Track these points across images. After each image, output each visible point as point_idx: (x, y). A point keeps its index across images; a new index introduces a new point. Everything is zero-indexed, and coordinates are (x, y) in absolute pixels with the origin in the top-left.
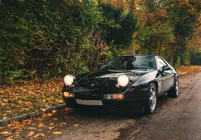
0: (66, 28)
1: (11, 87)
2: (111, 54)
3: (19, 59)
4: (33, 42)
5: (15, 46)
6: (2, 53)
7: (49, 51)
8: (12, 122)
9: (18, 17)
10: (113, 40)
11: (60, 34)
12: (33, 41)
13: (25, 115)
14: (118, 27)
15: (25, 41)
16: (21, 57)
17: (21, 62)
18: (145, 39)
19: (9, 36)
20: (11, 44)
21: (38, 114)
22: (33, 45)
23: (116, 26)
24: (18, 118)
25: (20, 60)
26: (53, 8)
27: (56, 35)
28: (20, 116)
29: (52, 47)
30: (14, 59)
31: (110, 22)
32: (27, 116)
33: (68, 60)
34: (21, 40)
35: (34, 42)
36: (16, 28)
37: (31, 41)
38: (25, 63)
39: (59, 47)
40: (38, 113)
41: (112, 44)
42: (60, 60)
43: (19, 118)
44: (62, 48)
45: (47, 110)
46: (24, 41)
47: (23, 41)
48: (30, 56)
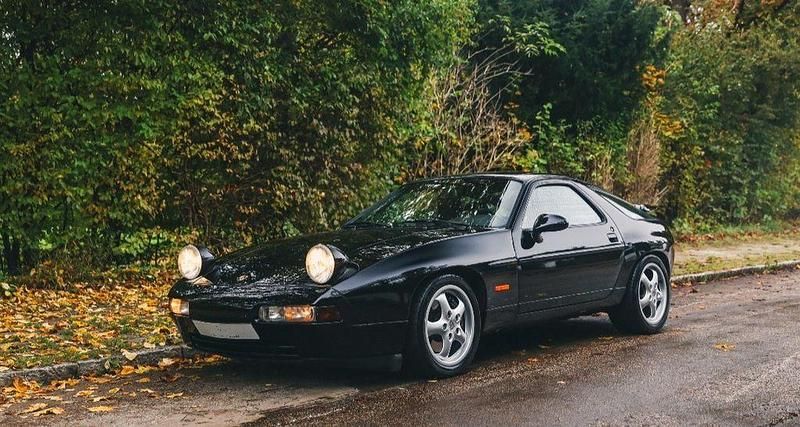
0: (312, 74)
1: (100, 287)
2: (541, 161)
3: (138, 193)
4: (182, 134)
5: (122, 149)
6: (80, 174)
7: (244, 161)
8: (21, 381)
9: (127, 51)
10: (549, 105)
11: (286, 97)
12: (184, 129)
13: (66, 364)
14: (550, 52)
15: (154, 131)
16: (144, 186)
17: (144, 204)
18: (723, 89)
19: (102, 117)
20: (109, 144)
21: (107, 367)
22: (185, 145)
23: (545, 45)
24: (40, 371)
25: (139, 197)
26: (254, 7)
27: (270, 102)
28: (47, 369)
29: (255, 145)
30: (120, 192)
31: (527, 32)
32: (70, 369)
33: (323, 194)
34: (141, 128)
35: (186, 134)
36: (121, 87)
37: (175, 131)
38: (159, 206)
39: (287, 147)
40: (108, 362)
41: (546, 120)
42: (293, 194)
43: (45, 372)
44: (296, 147)
45: (143, 355)
46: (151, 131)
47: (148, 131)
48: (174, 183)
